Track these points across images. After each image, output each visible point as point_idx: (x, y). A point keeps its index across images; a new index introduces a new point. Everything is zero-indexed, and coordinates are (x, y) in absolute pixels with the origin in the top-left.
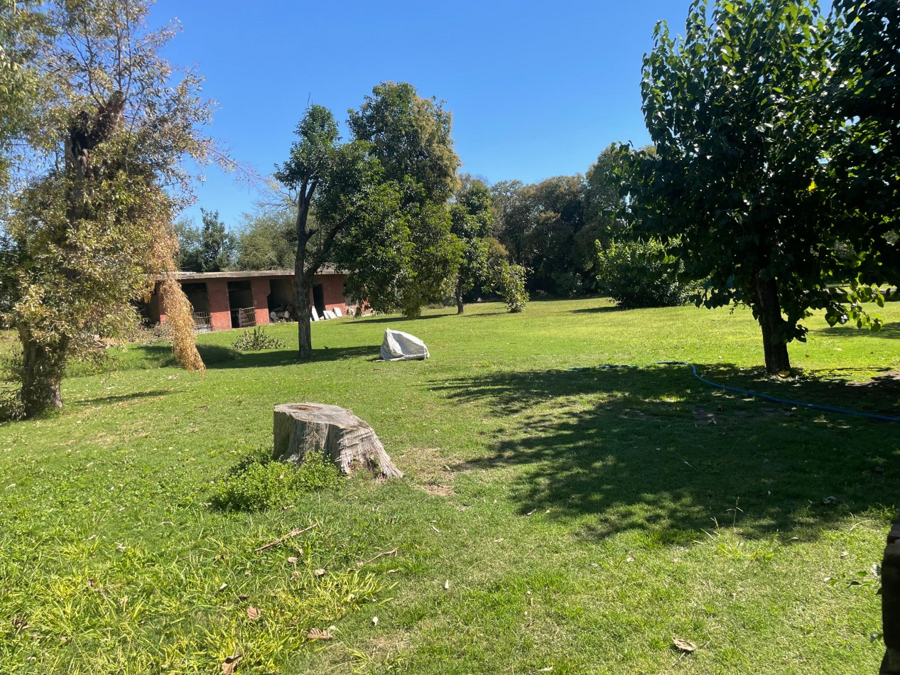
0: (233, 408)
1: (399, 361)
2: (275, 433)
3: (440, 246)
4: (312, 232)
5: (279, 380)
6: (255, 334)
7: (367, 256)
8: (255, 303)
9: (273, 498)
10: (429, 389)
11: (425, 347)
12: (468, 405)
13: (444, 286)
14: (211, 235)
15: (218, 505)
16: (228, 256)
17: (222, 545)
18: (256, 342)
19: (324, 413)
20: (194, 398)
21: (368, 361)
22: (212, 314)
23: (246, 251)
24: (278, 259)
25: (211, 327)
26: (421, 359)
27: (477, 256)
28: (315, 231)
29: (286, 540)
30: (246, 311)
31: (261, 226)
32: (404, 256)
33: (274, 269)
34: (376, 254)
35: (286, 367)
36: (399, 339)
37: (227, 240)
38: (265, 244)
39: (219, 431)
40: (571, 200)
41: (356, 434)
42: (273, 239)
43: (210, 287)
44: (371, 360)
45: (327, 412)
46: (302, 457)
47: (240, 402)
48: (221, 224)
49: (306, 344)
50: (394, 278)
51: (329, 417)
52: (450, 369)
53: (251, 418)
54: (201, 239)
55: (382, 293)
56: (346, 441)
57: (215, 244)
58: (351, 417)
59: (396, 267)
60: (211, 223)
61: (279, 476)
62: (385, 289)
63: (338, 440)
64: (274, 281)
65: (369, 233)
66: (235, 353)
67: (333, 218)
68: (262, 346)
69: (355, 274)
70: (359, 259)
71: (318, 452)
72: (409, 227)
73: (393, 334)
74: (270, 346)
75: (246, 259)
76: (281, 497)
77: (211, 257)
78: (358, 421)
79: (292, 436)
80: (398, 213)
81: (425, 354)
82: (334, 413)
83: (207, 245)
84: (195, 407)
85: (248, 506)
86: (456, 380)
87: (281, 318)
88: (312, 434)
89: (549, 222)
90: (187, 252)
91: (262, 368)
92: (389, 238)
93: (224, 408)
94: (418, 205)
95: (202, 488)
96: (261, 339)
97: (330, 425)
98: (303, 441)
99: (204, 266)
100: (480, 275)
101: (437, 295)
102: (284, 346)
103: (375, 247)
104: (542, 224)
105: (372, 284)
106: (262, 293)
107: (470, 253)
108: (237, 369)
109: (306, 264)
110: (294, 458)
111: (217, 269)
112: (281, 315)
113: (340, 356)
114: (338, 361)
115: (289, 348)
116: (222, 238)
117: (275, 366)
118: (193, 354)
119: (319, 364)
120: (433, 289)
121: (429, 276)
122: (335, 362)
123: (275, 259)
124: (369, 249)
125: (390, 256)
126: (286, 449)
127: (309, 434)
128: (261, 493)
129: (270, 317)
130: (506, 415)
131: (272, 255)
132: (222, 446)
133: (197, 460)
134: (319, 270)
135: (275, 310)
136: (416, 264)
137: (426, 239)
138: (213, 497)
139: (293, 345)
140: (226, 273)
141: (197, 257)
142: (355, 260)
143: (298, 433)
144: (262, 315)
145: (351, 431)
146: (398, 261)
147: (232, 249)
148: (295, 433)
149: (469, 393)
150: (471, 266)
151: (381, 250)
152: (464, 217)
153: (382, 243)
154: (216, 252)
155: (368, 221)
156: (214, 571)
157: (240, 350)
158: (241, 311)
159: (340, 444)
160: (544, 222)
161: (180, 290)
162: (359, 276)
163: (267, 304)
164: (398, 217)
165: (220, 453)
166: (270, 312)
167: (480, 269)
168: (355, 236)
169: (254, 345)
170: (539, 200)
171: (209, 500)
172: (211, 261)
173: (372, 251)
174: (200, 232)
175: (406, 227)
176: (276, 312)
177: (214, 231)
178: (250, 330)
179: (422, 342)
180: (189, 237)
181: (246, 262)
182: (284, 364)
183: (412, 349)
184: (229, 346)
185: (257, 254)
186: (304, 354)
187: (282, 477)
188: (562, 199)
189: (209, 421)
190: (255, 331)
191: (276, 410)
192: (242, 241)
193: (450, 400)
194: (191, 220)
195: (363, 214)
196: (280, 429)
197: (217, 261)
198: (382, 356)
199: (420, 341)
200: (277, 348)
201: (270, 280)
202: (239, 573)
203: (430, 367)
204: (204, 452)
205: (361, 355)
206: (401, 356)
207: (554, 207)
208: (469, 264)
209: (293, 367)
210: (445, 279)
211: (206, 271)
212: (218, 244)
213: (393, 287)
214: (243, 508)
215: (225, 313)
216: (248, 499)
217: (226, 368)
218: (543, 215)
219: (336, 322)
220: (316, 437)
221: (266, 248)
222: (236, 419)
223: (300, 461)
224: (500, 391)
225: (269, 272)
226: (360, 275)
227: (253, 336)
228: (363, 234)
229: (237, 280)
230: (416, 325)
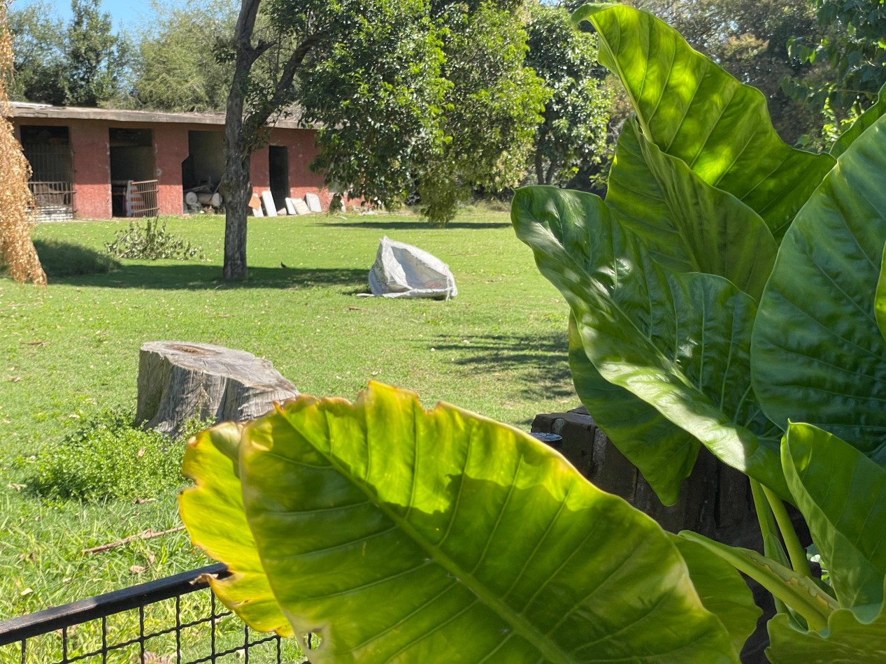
0: (88, 350)
1: (399, 298)
2: (140, 387)
3: (501, 90)
4: (263, 46)
5: (175, 311)
6: (149, 229)
7: (359, 99)
8: (159, 172)
9: (122, 485)
10: (429, 348)
11: (451, 276)
12: (488, 377)
13: (501, 167)
14: (85, 37)
15: (37, 489)
16: (115, 79)
17: (33, 541)
18: (150, 244)
19: (224, 360)
20: (22, 328)
21: (344, 293)
22: (76, 187)
23: (149, 71)
24: (207, 93)
25: (74, 212)
26: (440, 298)
27: (588, 116)
28: (270, 45)
29: (132, 544)
30: (140, 187)
31: (181, 25)
32: (429, 103)
33: (199, 110)
34: (376, 96)
35: (197, 293)
36: (404, 258)
37: (114, 48)
38: (186, 59)
39: (56, 383)
40: (792, 18)
41: (272, 398)
42: (201, 52)
43: (75, 136)
44: (350, 294)
45: (228, 360)
46: (178, 427)
47: (100, 341)
48: (106, 16)
49: (237, 255)
50: (407, 144)
51: (231, 367)
52: (487, 320)
53: (114, 367)
54: (66, 41)
55: (384, 173)
56: (253, 408)
57: (92, 55)
58: (268, 372)
59: (412, 125)
60: (87, 12)
61: (137, 452)
62: (388, 164)
63: (239, 406)
64: (197, 134)
65: (366, 57)
66: (108, 259)
67: (302, 23)
68: (160, 254)
69: (335, 131)
70: (344, 104)
71: (205, 421)
72: (444, 49)
73: (394, 249)
74: (175, 255)
75: (148, 88)
76: (138, 485)
77: (82, 79)
78: (278, 379)
79: (165, 391)
80: (426, 20)
81: (448, 289)
82: (241, 362)
83: (76, 55)
84: (22, 343)
85: (82, 493)
86: (487, 337)
87: (205, 205)
88: (198, 391)
89: (745, 56)
90: (39, 66)
91: (153, 291)
92: (403, 67)
93: (70, 348)
94: (466, 8)
95: (14, 464)
96: (160, 239)
97: (228, 379)
98: (182, 401)
99: (69, 95)
100: (591, 153)
101: (487, 183)
102: (201, 257)
103: (375, 84)
104: (730, 60)
105: (365, 152)
106: (172, 155)
107: (575, 107)
108: (107, 289)
109: (246, 106)
110: (165, 427)
111: (91, 102)
112: (205, 199)
113: (295, 282)
114: (290, 291)
115: (208, 262)
116: (106, 42)
117: (178, 288)
118: (26, 254)
119: (255, 292)
120: (480, 171)
121: (474, 147)
122: (285, 291)
123: (201, 92)
124: (364, 87)
125: (402, 101)
126: (154, 413)
127: (192, 391)
128: (105, 474)
129: (184, 201)
130: (548, 398)
131: (197, 83)
132: (56, 406)
133: (12, 424)
134: (270, 119)
135: (196, 189)
136: (452, 120)
137: (475, 75)
138: (31, 478)
139: (214, 257)
140: (108, 112)
141: (56, 75)
142: (337, 106)
143: (176, 388)
144: (170, 195)
145: (262, 393)
146: (416, 112)
147: (122, 65)
148: (171, 387)
149: (497, 359)
150: (574, 133)
151: (386, 90)
152: (568, 35)
153: (389, 77)
154: (92, 70)
155: (367, 33)
156: (17, 573)
157: (118, 257)
158: (131, 185)
159: (242, 411)
160: (734, 55)
161: (10, 135)
162: (342, 137)
163: (180, 177)
164: (423, 28)
165: (53, 417)
166: (185, 193)
167: (591, 141)
168: (340, 61)
169: (145, 249)
170: (730, 11)
171: (24, 481)
172: (81, 86)
173: (370, 91)
174: (65, 28)
175: (438, 50)
176: (198, 193)
177: (91, 29)
178: (143, 222)
179: (447, 267)
180: (45, 38)
181: (147, 94)
182: (193, 288)
183: (426, 279)
184: (99, 247)
185: (169, 78)
186: (232, 273)
187: (140, 453)
188: (774, 13)
189: (43, 367)
190: (149, 224)
191: (144, 348)
192: (143, 53)
193: (461, 368)
194: (49, 5)
195: (360, 18)
196: (148, 380)
197: (92, 86)
198: (371, 287)
199: (443, 265)
200: (186, 259)
201: (190, 133)
202: (54, 579)
203: (453, 312)
204: (26, 413)
205: (335, 283)
206: (404, 290)
207: (757, 28)
208: (570, 130)
209: (209, 293)
210: (505, 153)
211: (72, 105)
212: (98, 55)
213: (404, 162)
214: (74, 496)
215: (102, 186)
216: (84, 483)
217: (87, 284)
218: (734, 42)
219: (307, 222)
220: (203, 397)
221: (188, 68)
222: (88, 368)
223: (175, 432)
224: (553, 360)
225: (188, 115)
226: (343, 134)
227: (144, 234)
228: (355, 58)
229: (125, 127)
230: (455, 239)
